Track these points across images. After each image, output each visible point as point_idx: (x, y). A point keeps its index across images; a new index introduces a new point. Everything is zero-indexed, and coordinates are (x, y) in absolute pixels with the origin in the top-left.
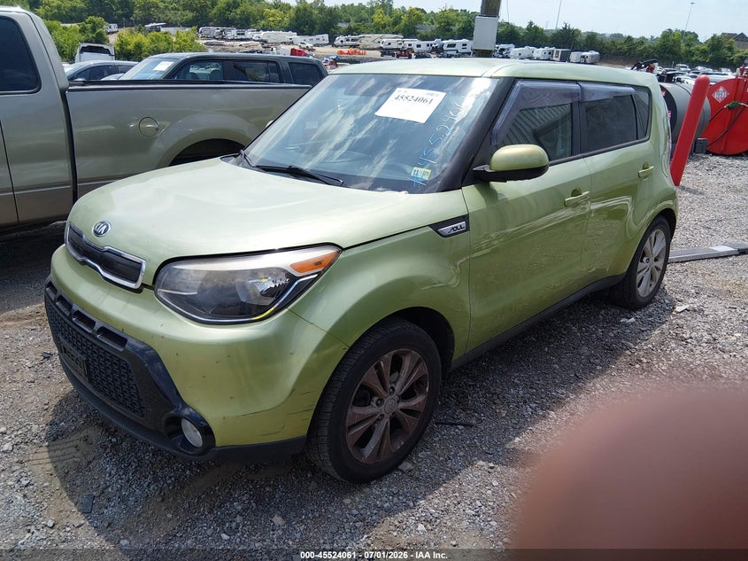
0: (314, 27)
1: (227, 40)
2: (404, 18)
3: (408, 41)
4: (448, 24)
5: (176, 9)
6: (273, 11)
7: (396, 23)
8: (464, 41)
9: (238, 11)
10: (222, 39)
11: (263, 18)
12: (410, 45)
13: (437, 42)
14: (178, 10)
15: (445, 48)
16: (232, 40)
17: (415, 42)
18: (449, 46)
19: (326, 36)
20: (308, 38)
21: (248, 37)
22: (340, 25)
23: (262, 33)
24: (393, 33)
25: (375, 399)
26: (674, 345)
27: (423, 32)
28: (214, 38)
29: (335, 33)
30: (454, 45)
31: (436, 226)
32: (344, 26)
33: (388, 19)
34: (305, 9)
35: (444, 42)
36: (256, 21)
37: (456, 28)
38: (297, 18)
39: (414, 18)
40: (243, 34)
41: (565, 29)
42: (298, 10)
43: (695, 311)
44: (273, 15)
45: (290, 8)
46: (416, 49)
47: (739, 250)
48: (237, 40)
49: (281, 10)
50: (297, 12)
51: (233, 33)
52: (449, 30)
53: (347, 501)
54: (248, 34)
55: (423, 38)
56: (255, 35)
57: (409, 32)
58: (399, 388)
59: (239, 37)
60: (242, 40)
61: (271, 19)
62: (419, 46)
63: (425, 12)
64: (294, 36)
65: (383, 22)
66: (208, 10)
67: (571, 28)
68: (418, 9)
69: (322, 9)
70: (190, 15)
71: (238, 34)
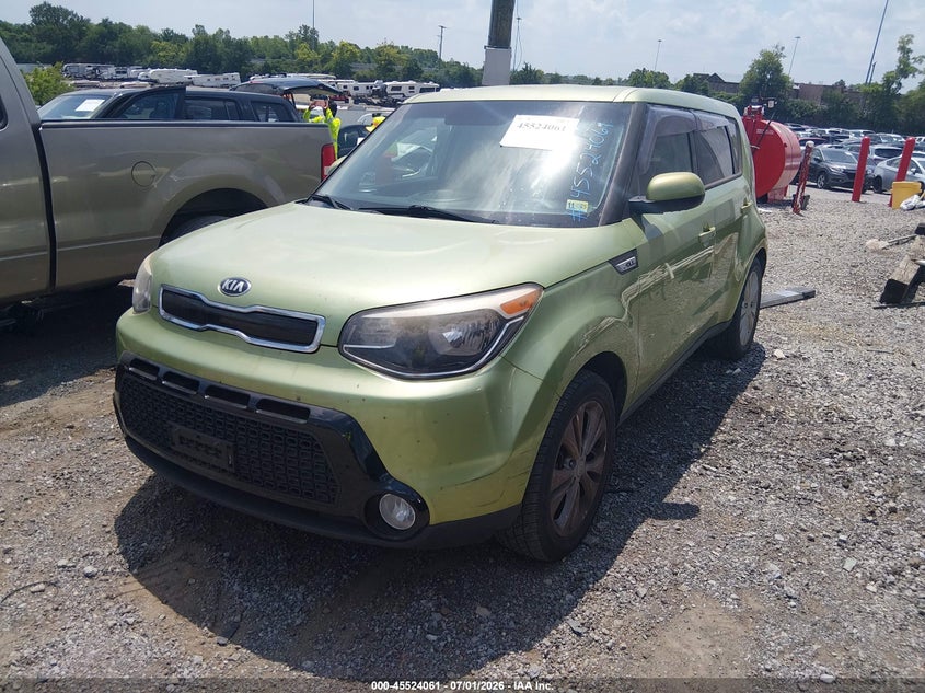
0: (220, 64)
1: (103, 80)
2: (335, 54)
3: (342, 83)
4: (390, 63)
5: (27, 40)
6: (163, 43)
7: (325, 60)
8: (411, 83)
9: (117, 44)
10: (96, 79)
11: (150, 52)
12: (345, 87)
13: (377, 85)
14: (31, 41)
15: (388, 91)
16: (108, 80)
17: (351, 83)
18: (394, 88)
19: (236, 75)
20: (213, 77)
21: (132, 76)
22: (253, 62)
23: (151, 71)
24: (323, 73)
25: (568, 460)
26: (790, 392)
27: (360, 73)
28: (85, 77)
29: (247, 71)
30: (399, 88)
31: (614, 261)
32: (259, 63)
33: (314, 55)
34: (207, 42)
35: (387, 84)
36: (141, 56)
37: (398, 68)
38: (197, 52)
39: (347, 55)
40: (125, 73)
41: (525, 69)
42: (197, 42)
43: (795, 357)
44: (164, 49)
45: (186, 39)
46: (353, 93)
47: (804, 294)
48: (117, 80)
49: (175, 43)
50: (196, 45)
51: (111, 71)
52: (391, 70)
53: (548, 582)
54: (132, 72)
55: (361, 79)
56: (142, 74)
57: (343, 71)
58: (587, 446)
59: (120, 76)
60: (123, 80)
61: (161, 54)
62: (356, 88)
63: (358, 48)
64: (194, 75)
65: (308, 59)
66: (74, 43)
67: (533, 68)
68: (351, 45)
69: (228, 42)
70: (48, 48)
71: (117, 73)
